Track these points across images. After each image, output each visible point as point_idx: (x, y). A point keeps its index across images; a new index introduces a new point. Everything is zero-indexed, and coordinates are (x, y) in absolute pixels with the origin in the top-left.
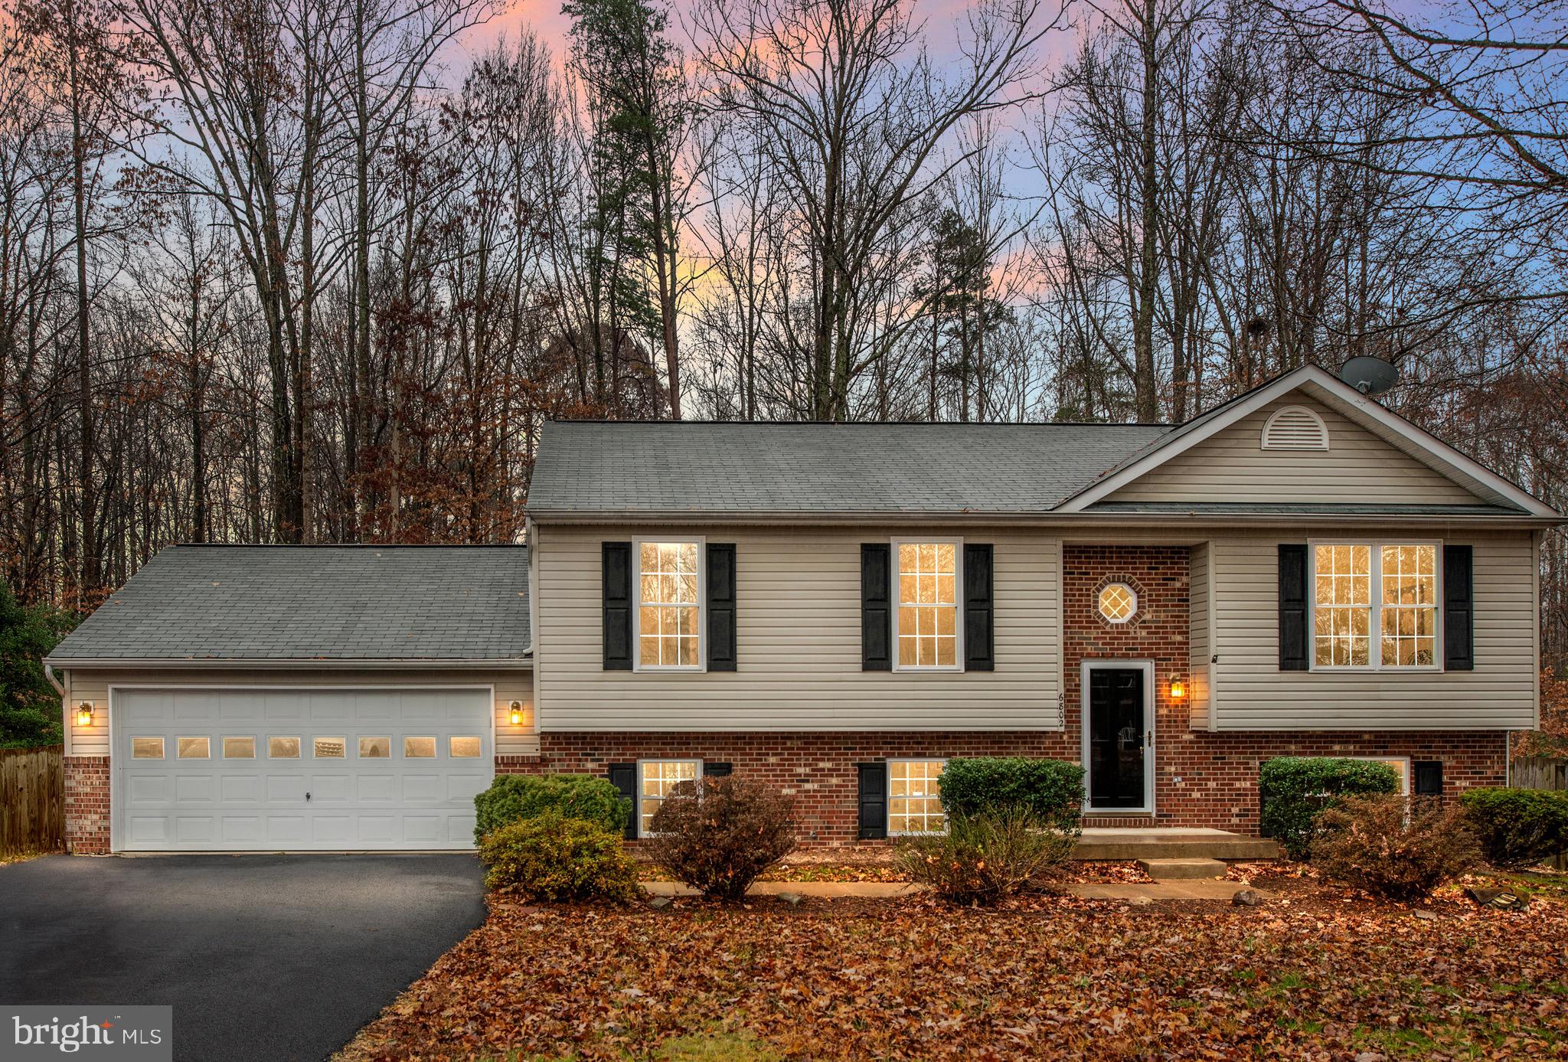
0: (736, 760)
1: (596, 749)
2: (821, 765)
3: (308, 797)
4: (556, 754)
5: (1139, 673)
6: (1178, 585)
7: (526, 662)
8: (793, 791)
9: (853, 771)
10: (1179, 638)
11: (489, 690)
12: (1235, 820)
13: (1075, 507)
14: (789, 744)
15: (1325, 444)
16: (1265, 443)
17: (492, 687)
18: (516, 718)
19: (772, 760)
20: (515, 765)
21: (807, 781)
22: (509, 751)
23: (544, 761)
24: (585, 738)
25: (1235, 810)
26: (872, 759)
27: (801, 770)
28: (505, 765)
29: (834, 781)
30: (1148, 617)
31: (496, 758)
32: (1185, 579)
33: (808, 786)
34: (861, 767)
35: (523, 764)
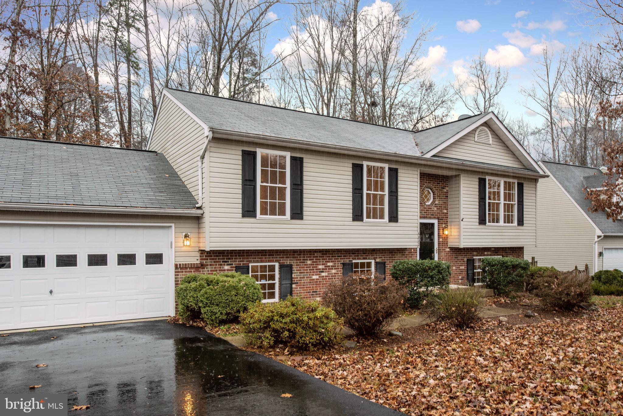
0: (294, 262)
1: (229, 259)
2: (329, 264)
3: (51, 292)
4: (209, 262)
5: (433, 225)
6: (445, 190)
7: (199, 212)
8: (317, 277)
9: (341, 267)
10: (445, 211)
11: (171, 226)
12: (460, 281)
13: (428, 156)
14: (316, 255)
15: (491, 142)
16: (476, 139)
17: (173, 225)
18: (187, 243)
19: (309, 262)
20: (186, 268)
21: (323, 272)
22: (183, 261)
23: (202, 266)
24: (224, 253)
25: (460, 277)
26: (347, 261)
27: (320, 267)
28: (181, 268)
29: (334, 271)
30: (437, 202)
31: (176, 265)
32: (447, 188)
33: (323, 274)
34: (344, 264)
35: (191, 268)
